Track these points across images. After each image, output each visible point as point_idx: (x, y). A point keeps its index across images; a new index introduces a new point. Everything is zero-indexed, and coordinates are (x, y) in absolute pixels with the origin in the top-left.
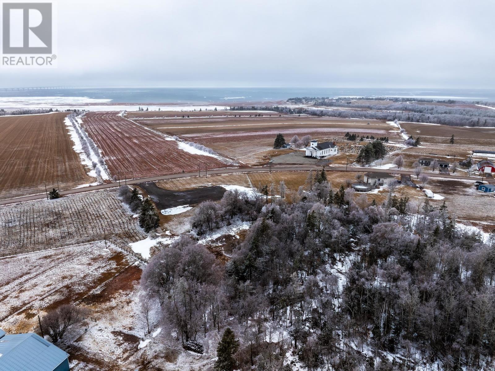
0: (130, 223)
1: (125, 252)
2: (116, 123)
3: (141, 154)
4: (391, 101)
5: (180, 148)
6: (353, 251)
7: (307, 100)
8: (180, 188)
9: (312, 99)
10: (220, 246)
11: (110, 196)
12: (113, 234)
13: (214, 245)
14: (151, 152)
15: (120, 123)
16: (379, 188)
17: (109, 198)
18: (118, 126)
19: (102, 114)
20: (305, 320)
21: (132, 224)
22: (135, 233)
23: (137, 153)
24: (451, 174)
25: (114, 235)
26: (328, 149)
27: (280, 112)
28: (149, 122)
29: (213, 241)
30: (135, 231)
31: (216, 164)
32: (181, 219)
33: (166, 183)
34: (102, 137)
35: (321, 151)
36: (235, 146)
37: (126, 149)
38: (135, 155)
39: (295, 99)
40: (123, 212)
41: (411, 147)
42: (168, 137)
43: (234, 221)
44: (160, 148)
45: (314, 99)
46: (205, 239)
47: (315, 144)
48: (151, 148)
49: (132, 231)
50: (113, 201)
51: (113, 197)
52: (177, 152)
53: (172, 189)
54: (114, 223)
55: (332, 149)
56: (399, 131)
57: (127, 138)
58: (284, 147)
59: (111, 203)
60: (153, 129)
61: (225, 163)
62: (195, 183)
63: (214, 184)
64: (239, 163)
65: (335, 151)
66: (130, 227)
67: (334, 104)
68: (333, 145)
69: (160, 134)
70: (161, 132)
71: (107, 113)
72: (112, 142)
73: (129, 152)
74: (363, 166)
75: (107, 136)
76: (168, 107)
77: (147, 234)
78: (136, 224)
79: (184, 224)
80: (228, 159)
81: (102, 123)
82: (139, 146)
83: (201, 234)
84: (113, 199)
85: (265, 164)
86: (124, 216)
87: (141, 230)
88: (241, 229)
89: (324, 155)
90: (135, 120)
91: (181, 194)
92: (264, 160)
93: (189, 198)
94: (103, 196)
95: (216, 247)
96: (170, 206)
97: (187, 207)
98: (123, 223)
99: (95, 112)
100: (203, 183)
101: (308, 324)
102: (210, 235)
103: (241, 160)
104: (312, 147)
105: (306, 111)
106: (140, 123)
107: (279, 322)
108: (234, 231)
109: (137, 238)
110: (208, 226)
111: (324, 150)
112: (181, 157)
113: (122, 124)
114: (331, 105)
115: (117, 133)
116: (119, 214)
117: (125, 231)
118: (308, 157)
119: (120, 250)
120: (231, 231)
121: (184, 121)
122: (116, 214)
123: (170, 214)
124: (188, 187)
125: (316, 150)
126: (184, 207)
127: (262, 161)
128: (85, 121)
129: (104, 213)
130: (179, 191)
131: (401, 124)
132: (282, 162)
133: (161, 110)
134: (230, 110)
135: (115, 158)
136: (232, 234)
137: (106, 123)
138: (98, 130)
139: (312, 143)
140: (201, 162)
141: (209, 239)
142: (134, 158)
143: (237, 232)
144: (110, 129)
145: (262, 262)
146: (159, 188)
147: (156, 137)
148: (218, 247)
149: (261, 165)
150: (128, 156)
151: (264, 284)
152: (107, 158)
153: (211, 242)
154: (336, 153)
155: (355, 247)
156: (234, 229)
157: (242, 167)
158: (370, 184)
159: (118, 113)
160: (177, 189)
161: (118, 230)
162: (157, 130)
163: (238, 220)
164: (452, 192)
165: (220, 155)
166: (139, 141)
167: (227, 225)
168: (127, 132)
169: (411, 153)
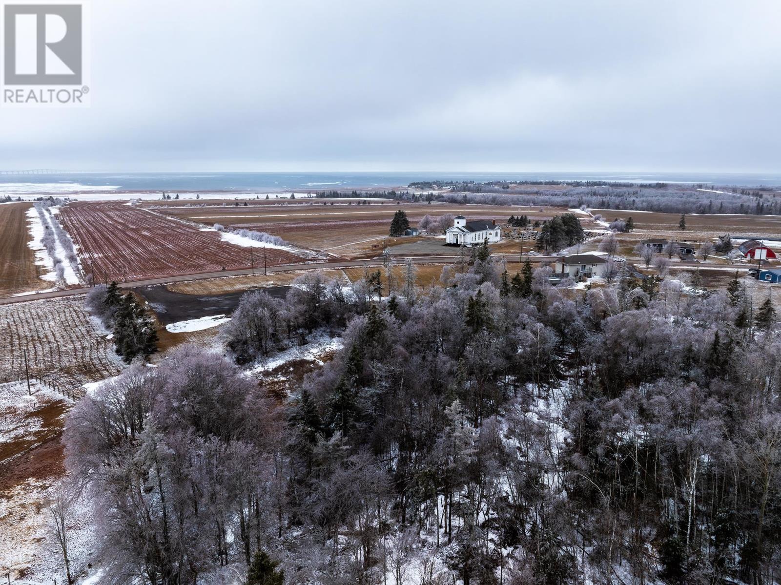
0: (97, 349)
1: (71, 401)
2: (118, 213)
3: (151, 249)
4: (570, 186)
5: (223, 240)
6: (564, 378)
7: (440, 184)
8: (214, 290)
9: (447, 184)
10: (283, 381)
11: (71, 306)
12: (54, 368)
13: (270, 379)
14: (170, 246)
15: (125, 213)
16: (585, 281)
17: (67, 311)
18: (120, 217)
19: (98, 203)
20: (484, 526)
21: (101, 351)
22: (103, 365)
23: (144, 247)
24: (702, 261)
25: (56, 370)
26: (484, 232)
27: (397, 199)
28: (176, 212)
29: (266, 374)
30: (104, 361)
31: (287, 258)
32: (206, 338)
33: (187, 285)
34: (88, 231)
35: (473, 234)
36: (322, 236)
37: (124, 243)
38: (139, 250)
39: (421, 183)
40: (88, 332)
41: (619, 233)
42: (206, 228)
43: (314, 337)
44: (188, 240)
45: (452, 183)
46: (251, 369)
47: (463, 223)
48: (171, 242)
49: (97, 362)
50: (74, 314)
51: (76, 308)
52: (217, 245)
53: (196, 293)
54: (63, 349)
55: (491, 231)
56: (593, 219)
57: (132, 230)
58: (407, 234)
59: (69, 318)
60: (182, 219)
61: (303, 257)
62: (242, 283)
63: (280, 283)
64: (328, 255)
65: (496, 235)
66: (94, 356)
67: (483, 189)
68: (492, 225)
69: (192, 224)
70: (194, 222)
71: (108, 203)
72: (103, 235)
73: (129, 248)
74: (548, 254)
75: (96, 228)
76: (214, 195)
77: (128, 366)
78: (108, 350)
79: (211, 347)
80: (308, 252)
81: (93, 213)
82: (150, 239)
83: (244, 361)
84: (75, 311)
85: (375, 256)
86: (88, 337)
87: (117, 360)
88: (327, 350)
89: (477, 241)
90: (153, 210)
91: (213, 299)
92: (373, 250)
93: (227, 305)
94: (57, 307)
95: (273, 383)
96: (185, 318)
97: (222, 318)
98: (83, 348)
99: (86, 202)
100: (258, 283)
101: (491, 536)
102: (263, 362)
103: (332, 252)
104: (458, 228)
105: (439, 198)
106: (161, 213)
107: (418, 534)
108: (312, 353)
109: (105, 373)
110: (260, 347)
111: (477, 233)
112: (223, 251)
113: (128, 214)
114: (478, 190)
115: (116, 225)
116: (79, 334)
117: (83, 362)
118: (450, 245)
119: (60, 396)
120: (306, 354)
121: (237, 210)
122: (73, 335)
123: (184, 330)
124: (228, 288)
125: (463, 231)
126: (216, 318)
127: (370, 252)
128: (63, 211)
129: (49, 334)
130: (211, 295)
131: (591, 212)
132: (406, 253)
133: (200, 198)
134: (316, 197)
135: (101, 255)
136: (310, 358)
137: (100, 214)
138: (83, 222)
139: (456, 221)
140: (259, 256)
141: (261, 369)
142: (137, 255)
143: (320, 356)
144: (105, 221)
145: (372, 396)
146: (171, 292)
147: (184, 228)
148: (277, 383)
149: (368, 257)
150: (126, 252)
151: (379, 450)
152: (87, 256)
153: (264, 375)
154: (498, 239)
155: (566, 371)
156: (314, 351)
157: (333, 260)
158: (567, 275)
159: (127, 202)
160: (206, 292)
161: (65, 362)
162: (188, 220)
163: (322, 335)
164: (715, 284)
165: (295, 246)
166: (153, 234)
167: (300, 345)
168: (133, 223)
169: (623, 239)
